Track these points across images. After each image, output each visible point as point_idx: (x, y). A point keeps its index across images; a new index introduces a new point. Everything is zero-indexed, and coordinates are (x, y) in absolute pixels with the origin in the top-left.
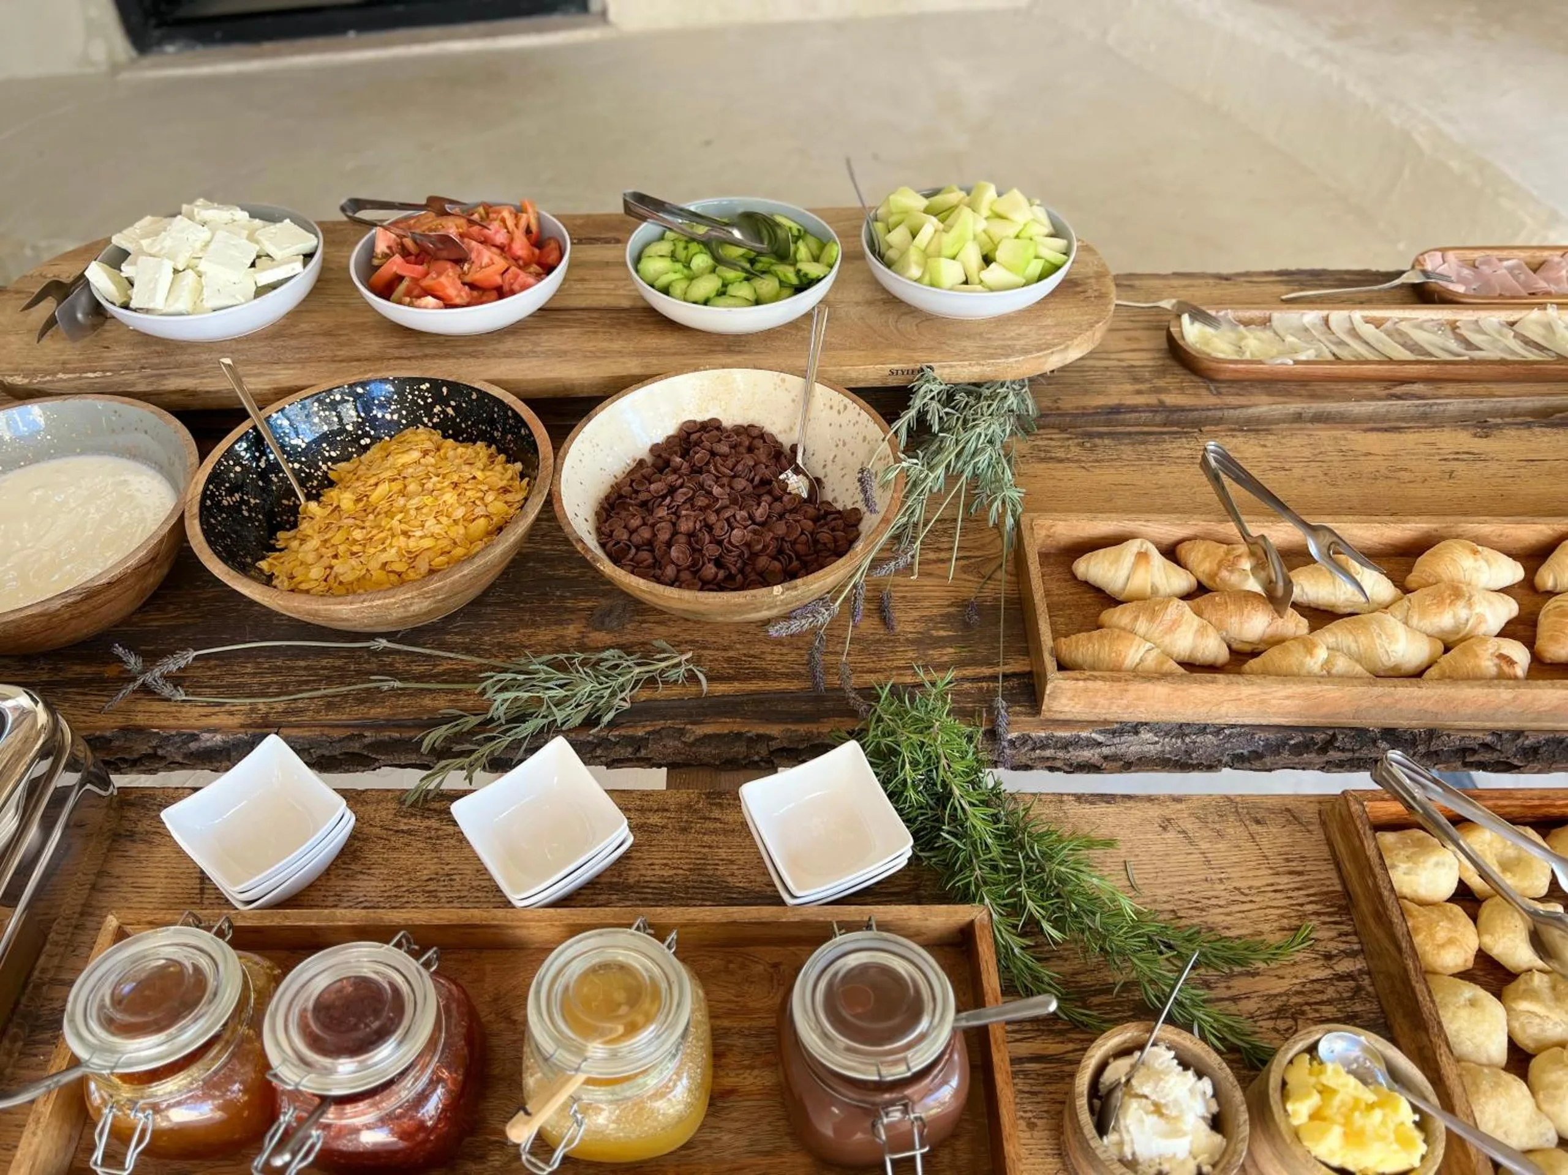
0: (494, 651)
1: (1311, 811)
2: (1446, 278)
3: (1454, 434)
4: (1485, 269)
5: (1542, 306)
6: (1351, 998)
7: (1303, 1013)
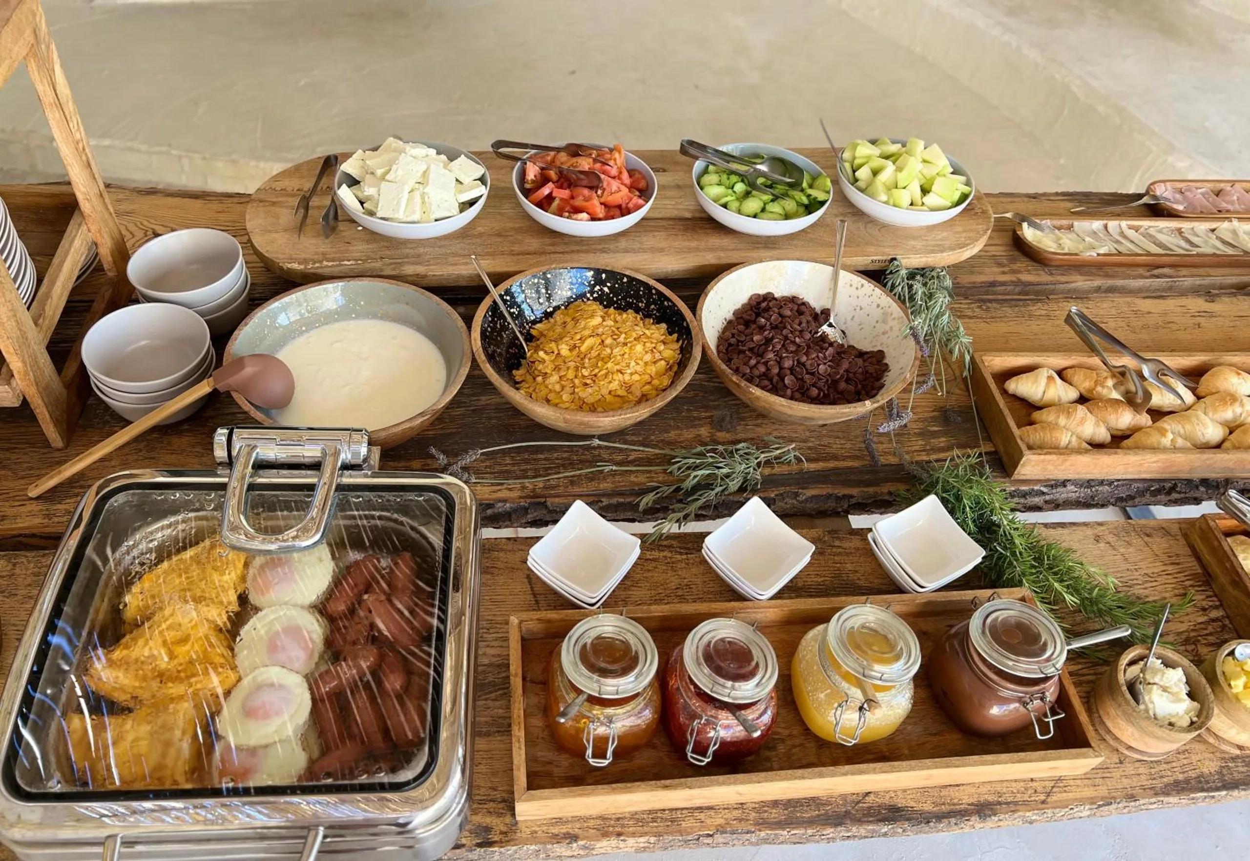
0: (660, 445)
1: (1175, 529)
2: (1169, 200)
3: (1194, 300)
4: (1188, 194)
5: (1229, 219)
6: (1221, 632)
7: (1199, 641)
